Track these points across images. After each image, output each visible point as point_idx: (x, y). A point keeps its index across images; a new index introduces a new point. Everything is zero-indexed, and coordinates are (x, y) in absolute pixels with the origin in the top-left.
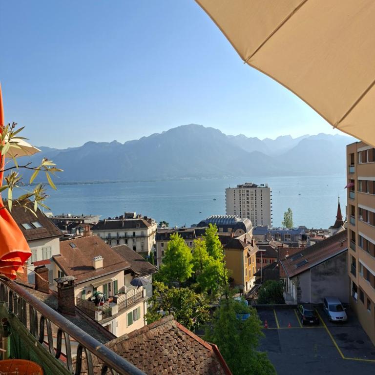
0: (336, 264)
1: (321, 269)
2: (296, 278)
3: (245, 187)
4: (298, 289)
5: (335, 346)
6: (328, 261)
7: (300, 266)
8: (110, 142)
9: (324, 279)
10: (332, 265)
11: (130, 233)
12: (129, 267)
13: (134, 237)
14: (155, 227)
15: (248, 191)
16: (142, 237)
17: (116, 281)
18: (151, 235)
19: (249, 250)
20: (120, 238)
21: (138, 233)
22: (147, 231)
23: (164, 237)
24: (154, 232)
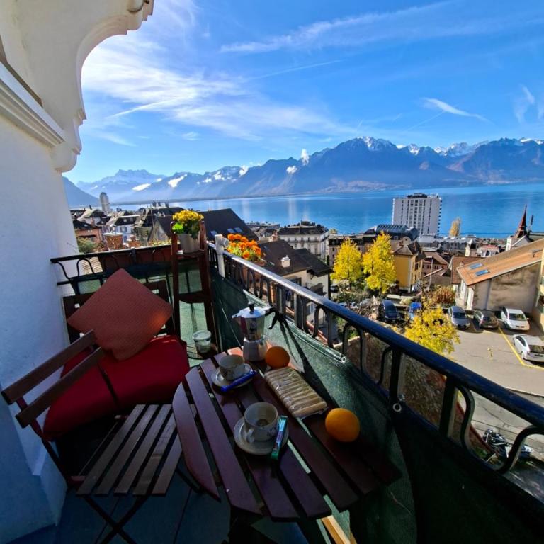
0: (523, 275)
1: (505, 280)
2: (474, 286)
3: (414, 197)
4: (475, 296)
5: (513, 353)
6: (514, 272)
7: (479, 275)
8: (287, 159)
9: (506, 289)
10: (519, 276)
11: (306, 238)
12: (311, 268)
13: (309, 241)
14: (326, 234)
15: (417, 201)
16: (316, 241)
17: (300, 278)
18: (323, 240)
19: (417, 257)
20: (297, 242)
21: (312, 238)
22: (320, 237)
23: (336, 243)
24: (326, 238)
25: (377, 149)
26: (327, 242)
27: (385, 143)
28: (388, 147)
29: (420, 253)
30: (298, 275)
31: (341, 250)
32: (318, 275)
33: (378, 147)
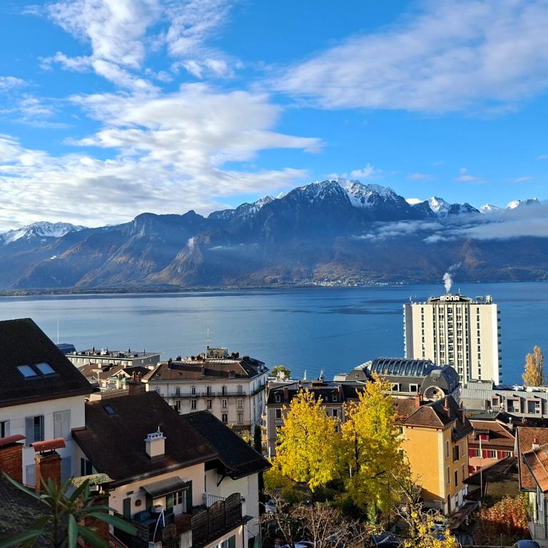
3: (445, 302)
11: (217, 388)
12: (214, 456)
13: (224, 395)
14: (263, 378)
15: (450, 311)
16: (241, 395)
17: (190, 483)
18: (255, 393)
19: (454, 431)
20: (198, 397)
21: (232, 387)
22: (250, 386)
23: (281, 397)
24: (262, 388)
25: (367, 204)
26: (266, 397)
27: (383, 194)
28: (390, 201)
29: (460, 421)
30: (185, 474)
31: (289, 415)
32: (236, 475)
33: (370, 199)
